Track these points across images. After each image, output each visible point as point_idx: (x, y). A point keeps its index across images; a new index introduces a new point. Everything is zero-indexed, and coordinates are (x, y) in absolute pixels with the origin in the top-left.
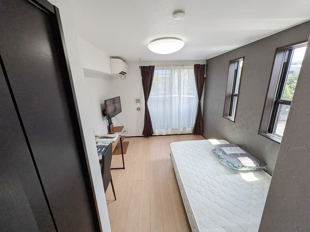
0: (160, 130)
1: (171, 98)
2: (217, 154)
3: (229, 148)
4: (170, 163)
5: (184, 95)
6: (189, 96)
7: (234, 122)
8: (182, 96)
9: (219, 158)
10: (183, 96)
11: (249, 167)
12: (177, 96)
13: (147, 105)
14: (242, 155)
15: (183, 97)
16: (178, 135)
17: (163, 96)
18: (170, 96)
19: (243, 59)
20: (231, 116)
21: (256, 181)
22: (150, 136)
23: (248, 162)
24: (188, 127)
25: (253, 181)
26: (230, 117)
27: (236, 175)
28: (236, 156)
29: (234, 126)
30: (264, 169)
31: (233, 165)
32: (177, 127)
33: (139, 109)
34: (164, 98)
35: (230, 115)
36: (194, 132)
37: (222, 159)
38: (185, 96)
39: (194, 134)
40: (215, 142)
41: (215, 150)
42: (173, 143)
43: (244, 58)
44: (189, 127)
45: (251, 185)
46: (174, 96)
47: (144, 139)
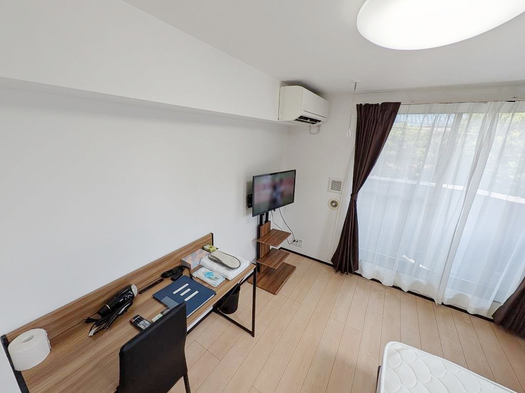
0: (377, 267)
6: (512, 199)
8: (481, 192)
10: (486, 193)
16: (433, 301)
18: (433, 184)
33: (334, 204)
44: (482, 295)
47: (332, 273)
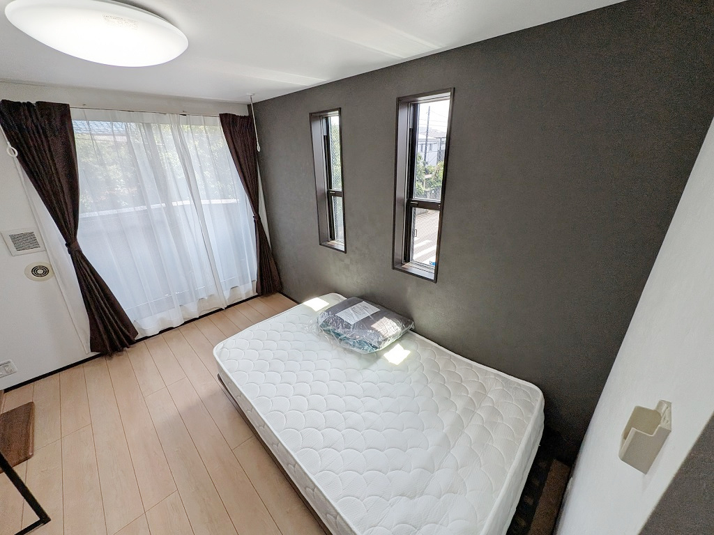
0: (159, 316)
1: (170, 210)
2: (334, 333)
3: (350, 310)
4: (224, 402)
5: (208, 198)
6: (224, 201)
7: (345, 252)
8: (204, 202)
9: (341, 340)
10: (207, 202)
11: (394, 336)
12: (187, 202)
13: (80, 252)
14: (377, 316)
15: (210, 205)
16: (221, 310)
17: (139, 208)
18: (164, 205)
19: (337, 112)
20: (334, 239)
21: (409, 358)
22: (124, 346)
23: (389, 327)
24: (244, 284)
25: (405, 360)
26: (333, 241)
27: (379, 362)
28: (367, 322)
29: (347, 261)
30: (411, 330)
31: (371, 345)
32: (213, 291)
33: (40, 272)
34: (146, 214)
35: (332, 238)
36: (260, 291)
37: (347, 341)
38: (214, 202)
39: (262, 295)
40: (317, 304)
41: (326, 323)
42: (220, 345)
43: (340, 110)
44: (244, 282)
45: (404, 367)
46: (180, 203)
47: (104, 363)
